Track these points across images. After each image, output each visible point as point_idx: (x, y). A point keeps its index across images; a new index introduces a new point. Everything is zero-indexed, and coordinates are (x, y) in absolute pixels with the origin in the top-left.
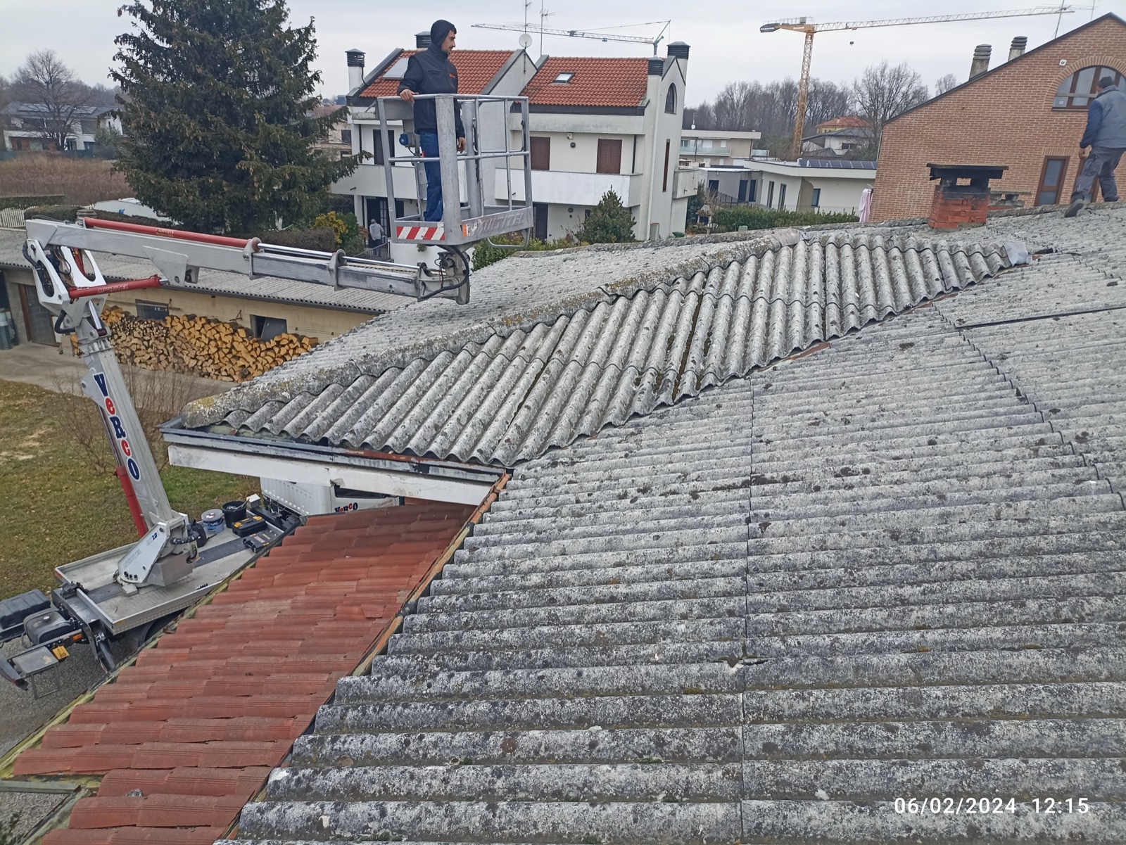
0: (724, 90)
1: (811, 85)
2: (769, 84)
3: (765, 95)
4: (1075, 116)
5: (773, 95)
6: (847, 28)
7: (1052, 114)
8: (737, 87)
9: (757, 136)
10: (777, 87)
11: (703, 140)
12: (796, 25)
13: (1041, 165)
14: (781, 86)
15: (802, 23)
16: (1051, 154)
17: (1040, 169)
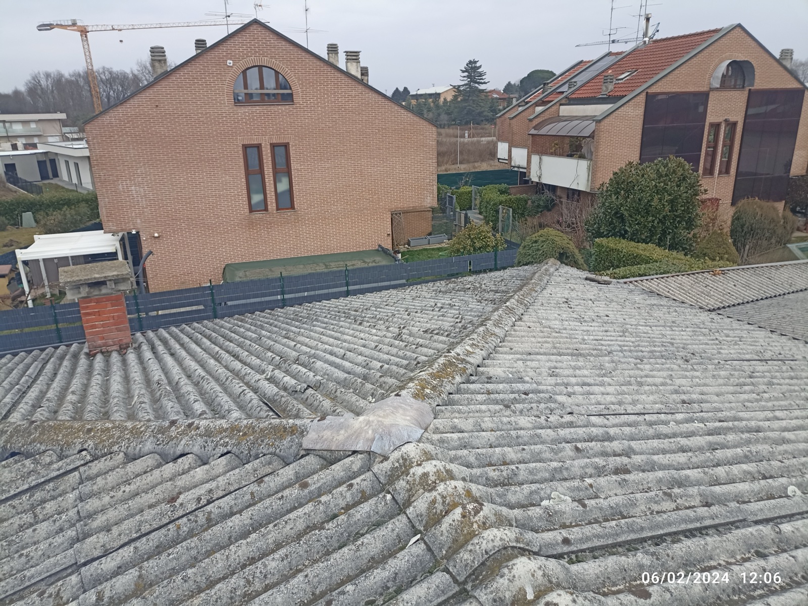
0: (29, 78)
1: (107, 73)
2: (71, 73)
3: (69, 82)
4: (254, 109)
5: (77, 81)
6: (113, 29)
7: (235, 108)
8: (42, 76)
9: (63, 116)
10: (79, 75)
11: (11, 122)
12: (69, 26)
13: (241, 152)
14: (82, 74)
15: (74, 24)
16: (246, 142)
17: (241, 156)
